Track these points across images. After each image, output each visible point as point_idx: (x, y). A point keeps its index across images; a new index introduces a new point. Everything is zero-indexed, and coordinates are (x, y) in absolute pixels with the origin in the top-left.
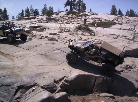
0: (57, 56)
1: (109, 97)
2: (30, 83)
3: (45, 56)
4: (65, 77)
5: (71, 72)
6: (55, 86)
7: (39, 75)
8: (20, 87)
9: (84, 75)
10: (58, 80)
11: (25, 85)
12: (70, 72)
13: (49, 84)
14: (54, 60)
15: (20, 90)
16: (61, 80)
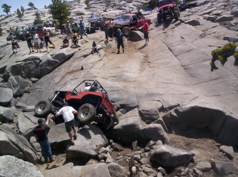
0: (200, 71)
1: (225, 154)
2: (133, 103)
3: (185, 69)
4: (179, 105)
5: (194, 99)
6: (156, 113)
7: (150, 95)
8: (123, 106)
9: (205, 108)
10: (167, 107)
11: (128, 105)
12: (192, 99)
13: (149, 109)
14: (192, 76)
15: (121, 110)
16: (171, 108)
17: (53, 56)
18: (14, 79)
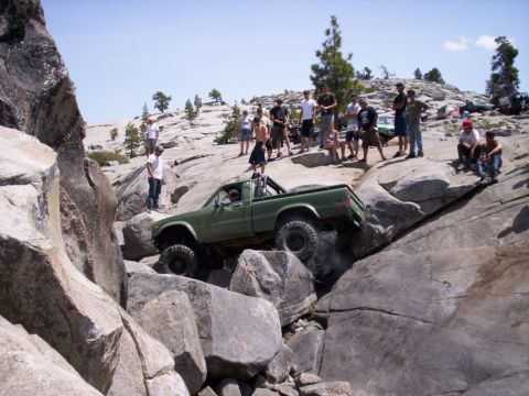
17: (396, 189)
18: (265, 262)
